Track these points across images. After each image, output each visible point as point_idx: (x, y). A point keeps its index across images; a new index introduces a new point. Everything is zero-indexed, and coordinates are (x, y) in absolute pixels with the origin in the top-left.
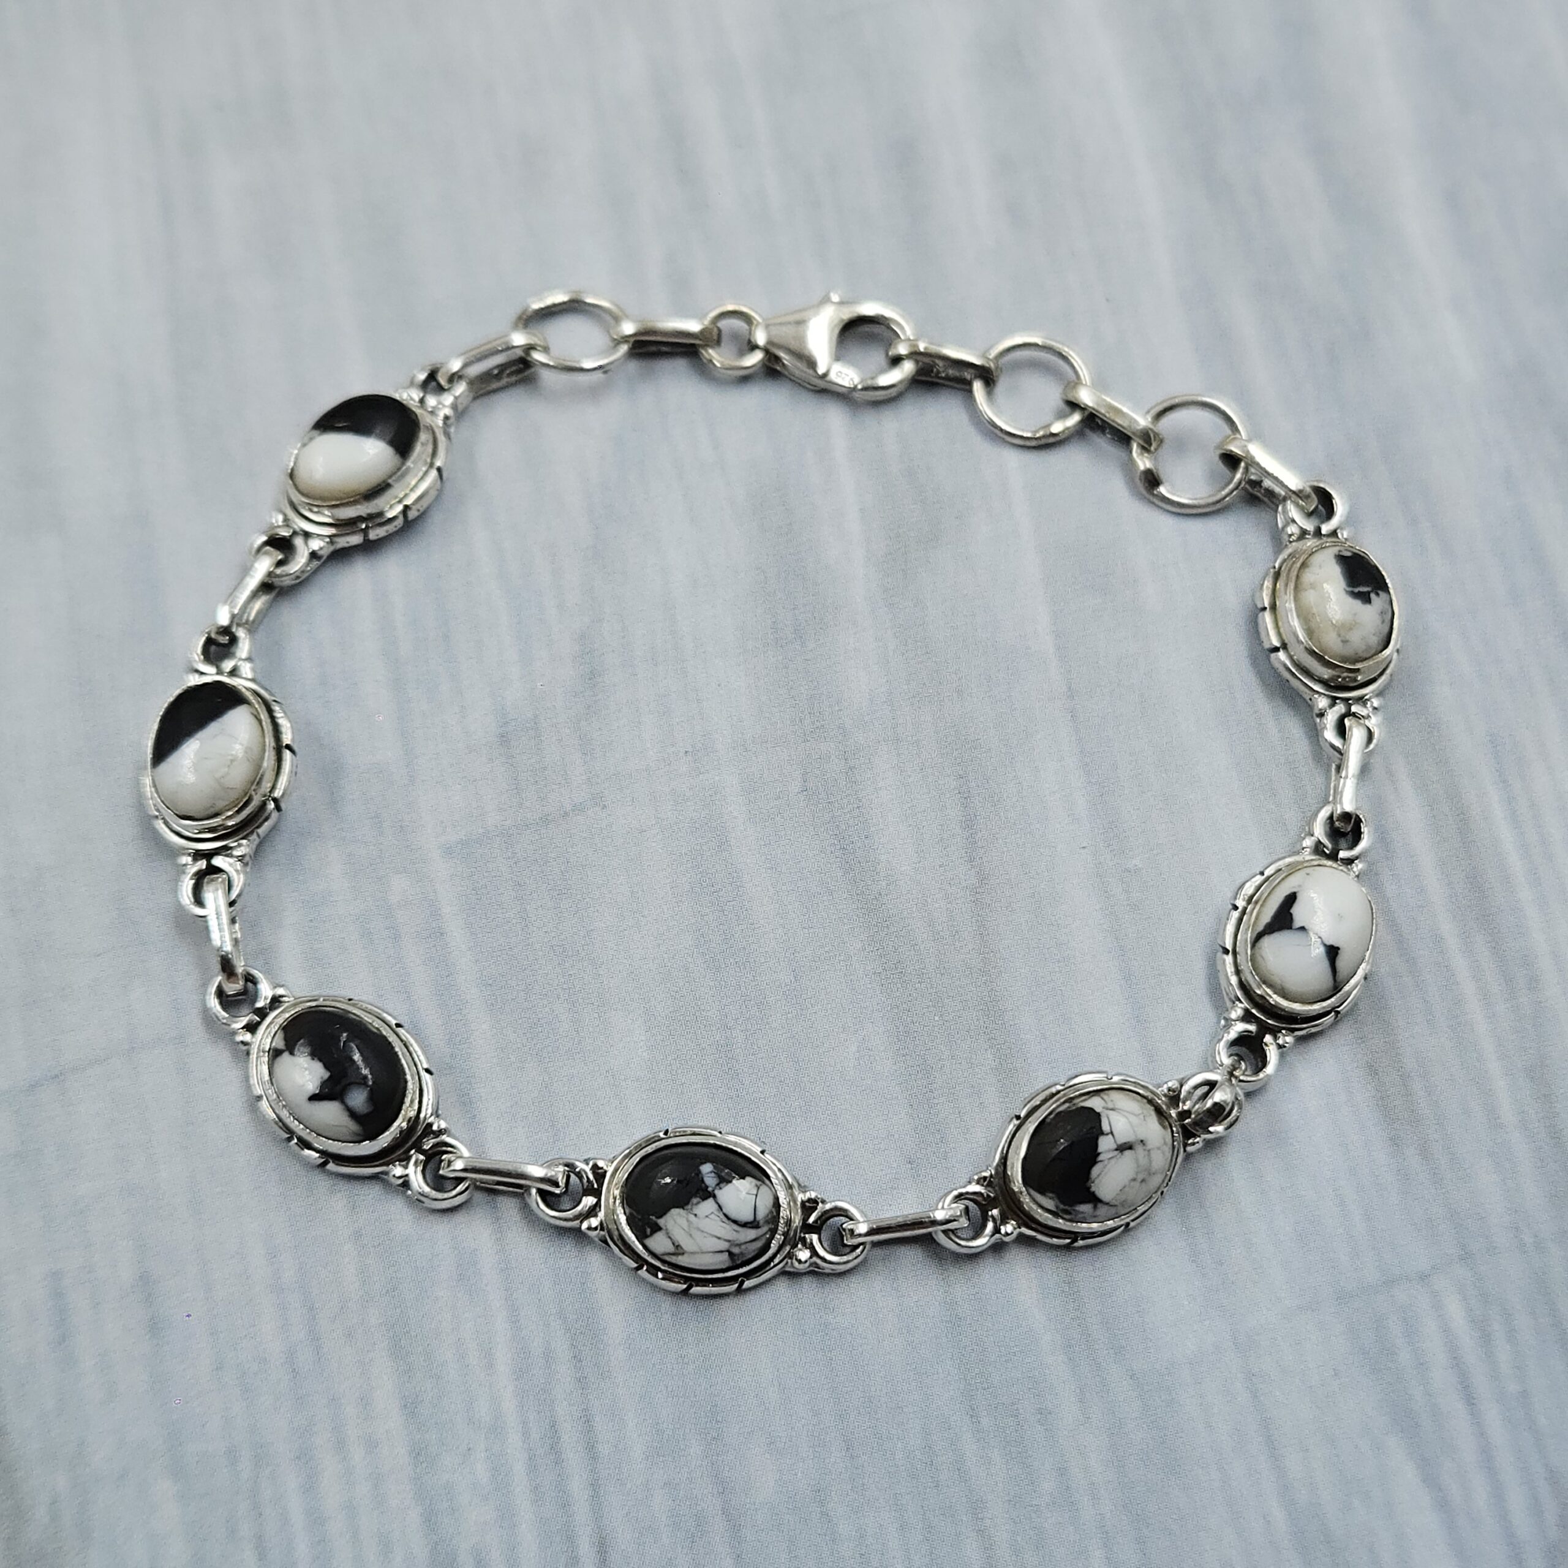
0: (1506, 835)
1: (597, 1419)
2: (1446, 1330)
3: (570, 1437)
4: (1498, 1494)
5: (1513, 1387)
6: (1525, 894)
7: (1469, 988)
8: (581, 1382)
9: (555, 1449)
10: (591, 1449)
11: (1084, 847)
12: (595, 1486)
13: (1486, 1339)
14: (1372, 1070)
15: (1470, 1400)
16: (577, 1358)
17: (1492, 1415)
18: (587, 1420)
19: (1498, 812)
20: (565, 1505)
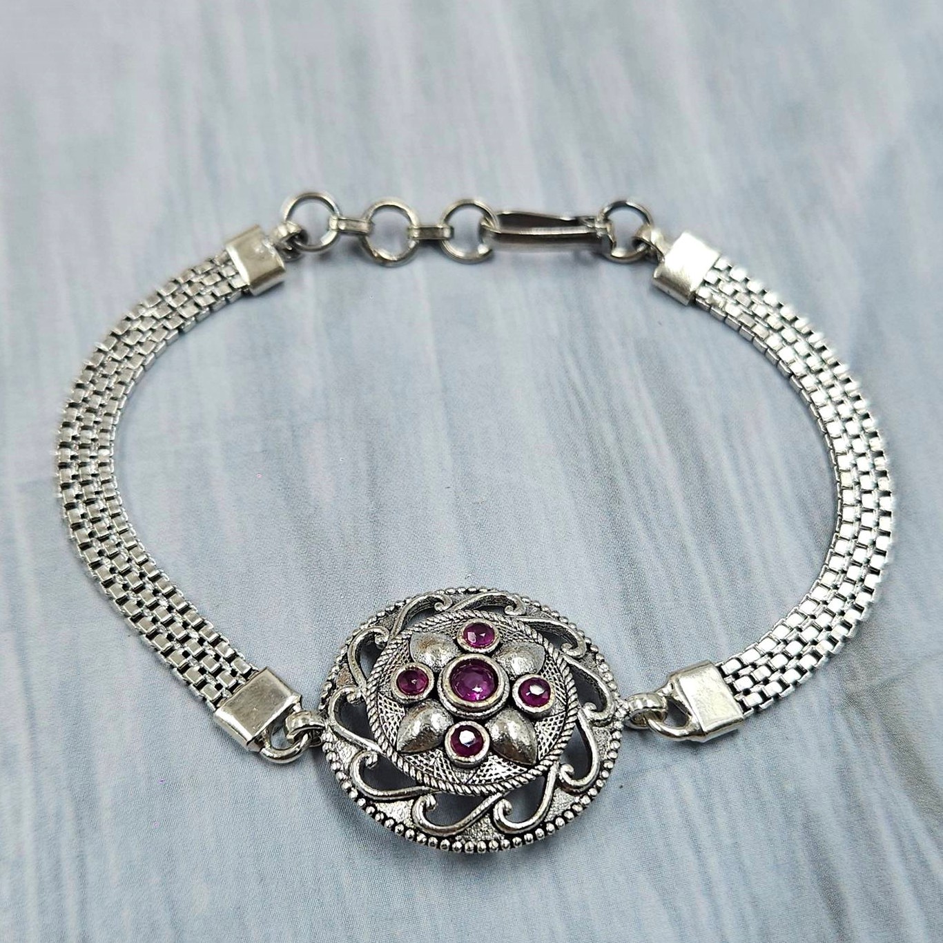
0: (731, 480)
1: (89, 858)
2: (681, 802)
3: (68, 869)
4: (716, 913)
5: (728, 841)
6: (743, 518)
7: (703, 579)
8: (80, 832)
9: (57, 878)
10: (82, 876)
11: (448, 488)
12: (83, 903)
13: (709, 809)
14: (635, 631)
15: (698, 850)
16: (79, 818)
17: (713, 861)
18: (81, 858)
19: (727, 465)
20: (61, 914)
